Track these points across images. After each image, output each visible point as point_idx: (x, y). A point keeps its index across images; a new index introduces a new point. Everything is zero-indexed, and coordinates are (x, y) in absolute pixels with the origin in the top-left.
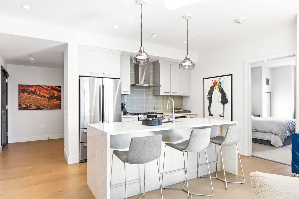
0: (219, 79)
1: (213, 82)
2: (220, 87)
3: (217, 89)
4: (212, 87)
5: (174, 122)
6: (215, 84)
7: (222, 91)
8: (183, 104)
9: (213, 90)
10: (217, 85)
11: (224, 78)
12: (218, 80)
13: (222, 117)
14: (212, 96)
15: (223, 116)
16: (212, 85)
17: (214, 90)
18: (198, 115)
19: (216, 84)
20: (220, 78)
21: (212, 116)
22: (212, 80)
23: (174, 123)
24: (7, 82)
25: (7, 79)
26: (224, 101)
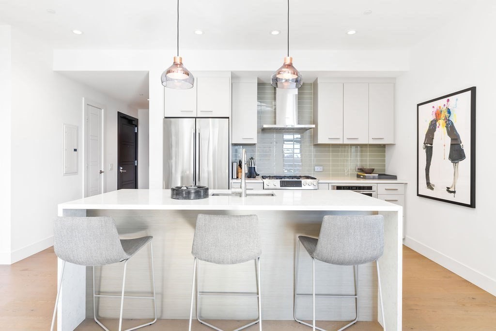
0: (446, 103)
1: (435, 110)
2: (449, 120)
3: (443, 125)
4: (432, 122)
5: (243, 195)
6: (438, 114)
7: (452, 131)
8: (384, 161)
9: (435, 130)
10: (443, 117)
11: (457, 100)
12: (445, 105)
13: (453, 194)
14: (432, 144)
15: (454, 192)
16: (433, 117)
17: (437, 129)
18: (408, 185)
19: (441, 113)
20: (448, 100)
21: (432, 189)
22: (433, 107)
23: (243, 197)
24: (136, 131)
25: (136, 128)
26: (456, 154)
